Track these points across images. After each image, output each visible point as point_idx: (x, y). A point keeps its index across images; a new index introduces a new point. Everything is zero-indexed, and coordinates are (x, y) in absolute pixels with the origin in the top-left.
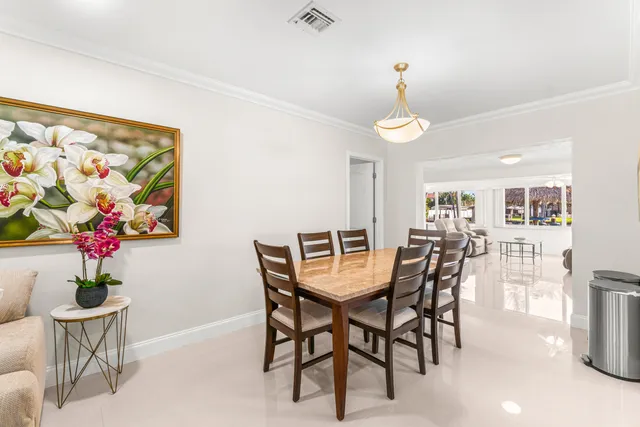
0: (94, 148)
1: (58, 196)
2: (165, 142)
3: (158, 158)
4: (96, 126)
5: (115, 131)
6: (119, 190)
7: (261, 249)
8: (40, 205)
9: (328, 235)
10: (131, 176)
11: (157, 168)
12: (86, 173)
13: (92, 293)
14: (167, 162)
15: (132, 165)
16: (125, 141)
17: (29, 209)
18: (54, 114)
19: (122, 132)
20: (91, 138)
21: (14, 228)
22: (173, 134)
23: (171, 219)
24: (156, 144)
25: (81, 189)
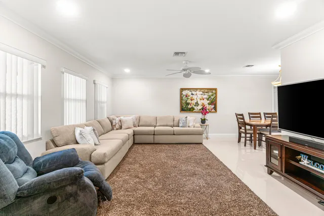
0: (202, 95)
1: (197, 104)
2: (214, 91)
3: (212, 95)
4: (202, 90)
5: (205, 91)
6: (206, 102)
7: (237, 115)
8: (195, 106)
9: (260, 114)
10: (208, 99)
11: (212, 97)
12: (201, 99)
13: (203, 121)
14: (214, 96)
15: (208, 97)
16: (207, 92)
17: (193, 106)
18: (196, 89)
19: (206, 91)
20: (201, 93)
21: (192, 109)
22: (216, 89)
23: (215, 108)
24: (212, 92)
25: (200, 102)
